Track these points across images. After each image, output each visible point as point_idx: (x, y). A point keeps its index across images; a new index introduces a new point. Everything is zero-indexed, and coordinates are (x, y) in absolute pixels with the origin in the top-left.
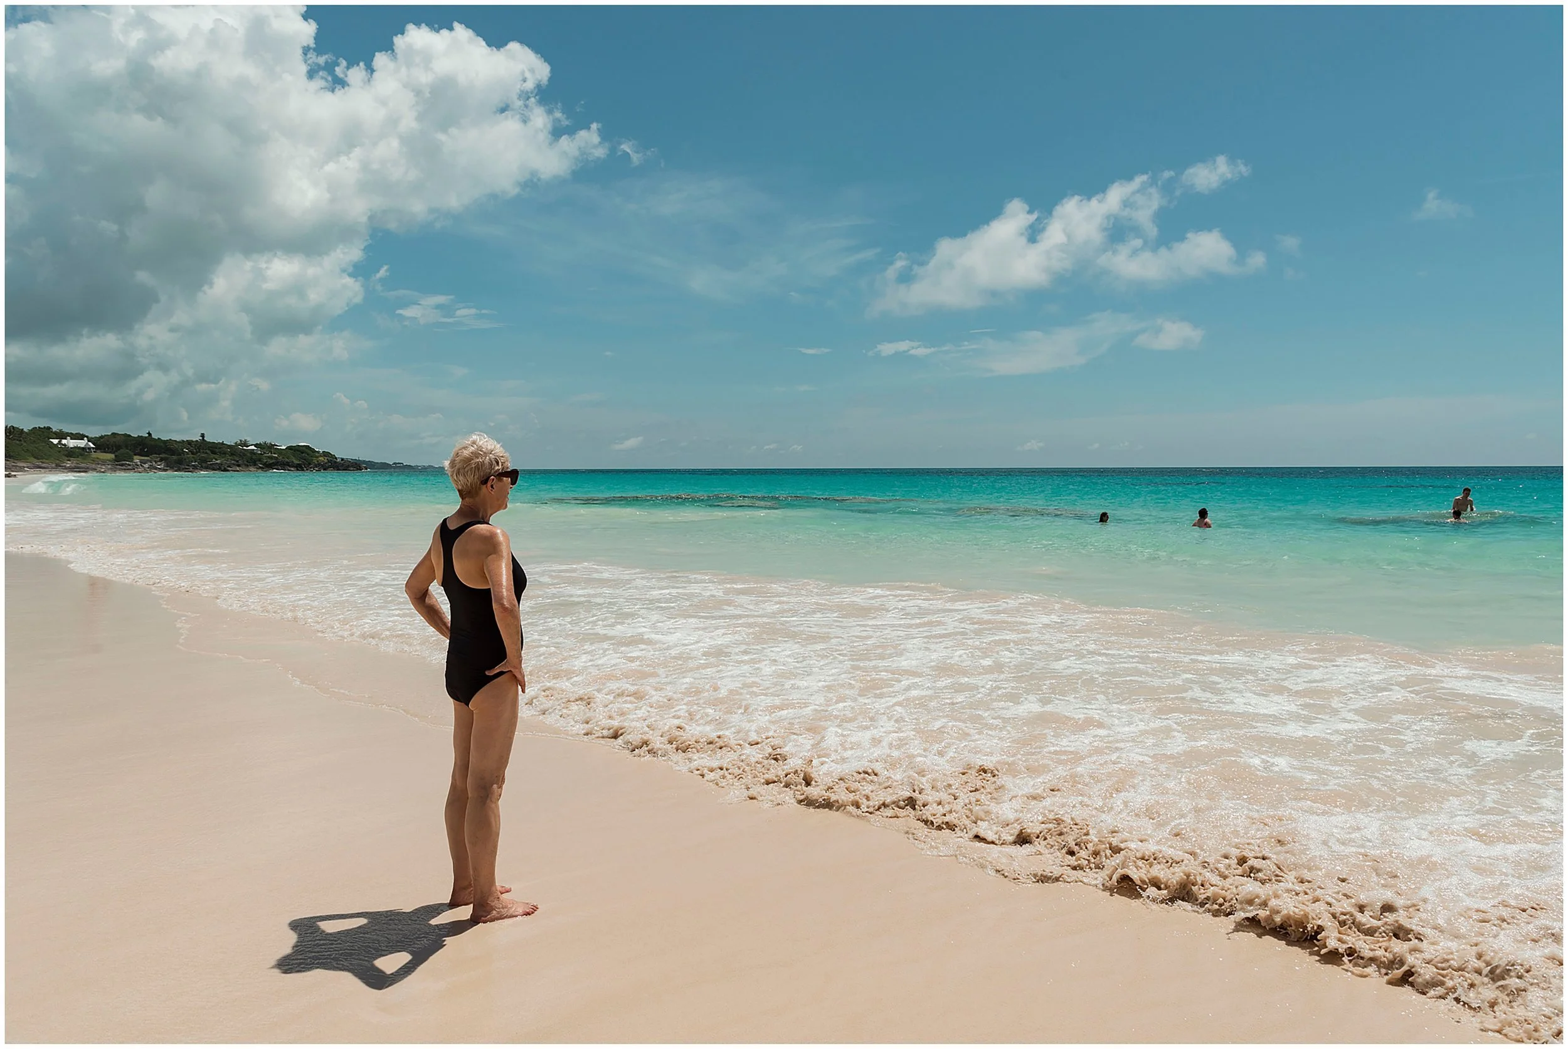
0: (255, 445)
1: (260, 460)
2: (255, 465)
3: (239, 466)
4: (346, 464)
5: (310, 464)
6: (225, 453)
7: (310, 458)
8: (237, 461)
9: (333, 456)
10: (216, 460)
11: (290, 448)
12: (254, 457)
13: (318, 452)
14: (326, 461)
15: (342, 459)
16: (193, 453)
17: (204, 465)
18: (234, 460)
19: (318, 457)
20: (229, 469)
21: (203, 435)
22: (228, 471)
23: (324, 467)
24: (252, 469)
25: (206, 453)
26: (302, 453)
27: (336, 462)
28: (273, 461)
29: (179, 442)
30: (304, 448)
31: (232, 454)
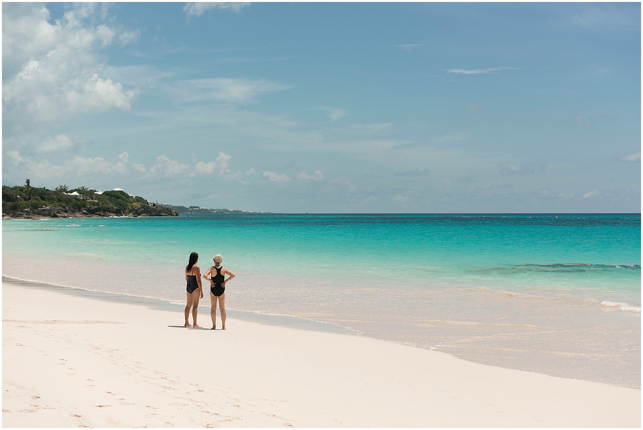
0: (78, 190)
1: (84, 207)
2: (80, 210)
3: (66, 212)
4: (159, 209)
5: (125, 209)
6: (53, 199)
7: (125, 203)
8: (64, 207)
9: (146, 202)
10: (46, 206)
11: (106, 193)
12: (79, 203)
13: (132, 197)
14: (139, 206)
15: (154, 205)
16: (25, 199)
17: (35, 211)
18: (61, 206)
19: (131, 203)
20: (58, 214)
21: (28, 182)
22: (57, 217)
23: (137, 213)
24: (78, 215)
25: (37, 199)
26: (118, 198)
27: (148, 208)
28: (96, 207)
29: (12, 189)
30: (119, 194)
31: (59, 200)
